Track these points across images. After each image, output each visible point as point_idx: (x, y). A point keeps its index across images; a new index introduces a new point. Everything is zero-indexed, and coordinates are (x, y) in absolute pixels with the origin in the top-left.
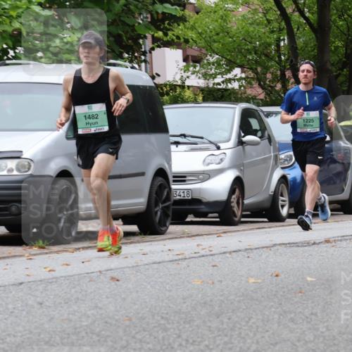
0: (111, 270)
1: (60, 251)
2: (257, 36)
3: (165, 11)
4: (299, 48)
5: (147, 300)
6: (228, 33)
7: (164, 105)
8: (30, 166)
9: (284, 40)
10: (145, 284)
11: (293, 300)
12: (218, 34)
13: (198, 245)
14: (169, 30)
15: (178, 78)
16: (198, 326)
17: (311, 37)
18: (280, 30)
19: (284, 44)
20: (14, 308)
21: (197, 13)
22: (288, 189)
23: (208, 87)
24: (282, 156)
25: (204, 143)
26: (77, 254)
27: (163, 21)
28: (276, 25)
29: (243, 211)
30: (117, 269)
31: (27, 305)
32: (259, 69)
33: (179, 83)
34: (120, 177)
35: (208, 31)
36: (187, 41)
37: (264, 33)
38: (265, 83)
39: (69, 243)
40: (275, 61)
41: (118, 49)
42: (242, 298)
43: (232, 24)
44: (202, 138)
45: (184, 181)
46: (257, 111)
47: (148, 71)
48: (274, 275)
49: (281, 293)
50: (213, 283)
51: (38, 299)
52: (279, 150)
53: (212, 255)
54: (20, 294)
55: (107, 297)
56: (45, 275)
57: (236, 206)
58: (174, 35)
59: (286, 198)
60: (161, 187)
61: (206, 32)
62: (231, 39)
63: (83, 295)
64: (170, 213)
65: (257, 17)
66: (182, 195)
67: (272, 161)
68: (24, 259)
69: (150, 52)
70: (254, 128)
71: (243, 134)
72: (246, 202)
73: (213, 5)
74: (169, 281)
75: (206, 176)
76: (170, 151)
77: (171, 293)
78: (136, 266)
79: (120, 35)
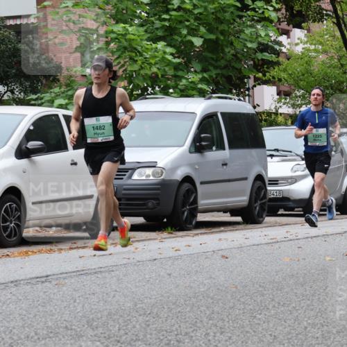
0: (221, 250)
1: (183, 236)
2: (333, 76)
3: (264, 58)
5: (249, 273)
6: (311, 74)
7: (263, 127)
8: (162, 172)
10: (247, 260)
12: (303, 75)
13: (287, 232)
14: (267, 72)
15: (273, 107)
16: (287, 293)
20: (150, 278)
21: (288, 59)
23: (295, 114)
25: (292, 156)
26: (196, 238)
27: (262, 66)
30: (226, 249)
31: (159, 275)
33: (274, 111)
34: (229, 181)
35: (297, 72)
36: (280, 80)
37: (339, 74)
39: (190, 230)
41: (228, 86)
42: (320, 272)
43: (314, 68)
44: (291, 152)
45: (277, 184)
47: (251, 102)
48: (345, 255)
51: (168, 272)
53: (297, 239)
54: (155, 267)
55: (219, 271)
56: (172, 253)
58: (270, 76)
60: (259, 189)
61: (295, 73)
62: (313, 79)
63: (201, 269)
64: (266, 208)
65: (333, 62)
66: (275, 194)
67: (343, 169)
68: (157, 241)
69: (253, 89)
73: (300, 54)
74: (265, 259)
75: (294, 180)
76: (266, 161)
77: (267, 268)
78: (240, 248)
79: (231, 76)
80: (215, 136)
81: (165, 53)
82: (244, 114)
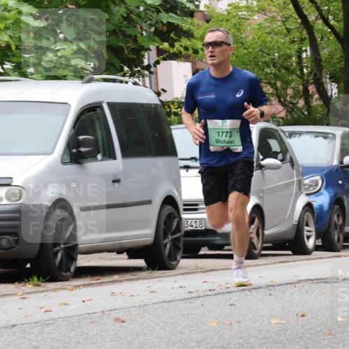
0: (115, 310)
1: (56, 289)
2: (276, 47)
3: (170, 21)
4: (324, 59)
5: (157, 344)
6: (243, 44)
7: (171, 124)
8: (21, 193)
9: (306, 51)
10: (154, 325)
11: (321, 343)
14: (176, 41)
17: (337, 47)
18: (302, 40)
19: (307, 55)
21: (208, 22)
22: (314, 218)
24: (307, 182)
26: (76, 292)
27: (169, 32)
28: (296, 35)
29: (263, 242)
30: (122, 309)
32: (279, 84)
34: (124, 205)
36: (196, 52)
37: (284, 44)
38: (286, 100)
39: (67, 280)
40: (297, 75)
41: (117, 62)
42: (263, 341)
43: (246, 34)
45: (196, 209)
46: (277, 131)
47: (153, 87)
48: (300, 315)
49: (308, 335)
50: (231, 324)
51: (34, 343)
52: (303, 175)
53: (229, 293)
55: (111, 341)
56: (40, 316)
57: (255, 237)
58: (181, 46)
59: (312, 228)
60: (170, 217)
62: (245, 51)
63: (84, 339)
64: (181, 246)
65: (275, 26)
66: (194, 225)
67: (295, 187)
68: (15, 297)
69: (155, 66)
70: (274, 150)
71: (261, 157)
72: (266, 232)
73: (225, 13)
74: (180, 322)
76: (179, 176)
77: (184, 336)
78: (143, 306)
79: (121, 47)
80: (100, 138)
81: (20, 13)
82: (142, 105)
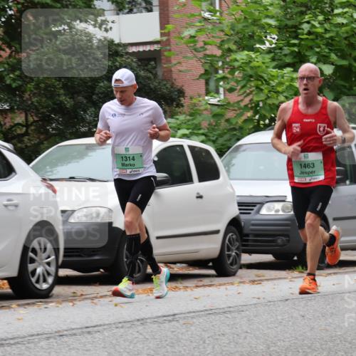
20: (282, 319)
31: (292, 317)
51: (301, 313)
54: (287, 308)
63: (336, 311)
80: (348, 169)
